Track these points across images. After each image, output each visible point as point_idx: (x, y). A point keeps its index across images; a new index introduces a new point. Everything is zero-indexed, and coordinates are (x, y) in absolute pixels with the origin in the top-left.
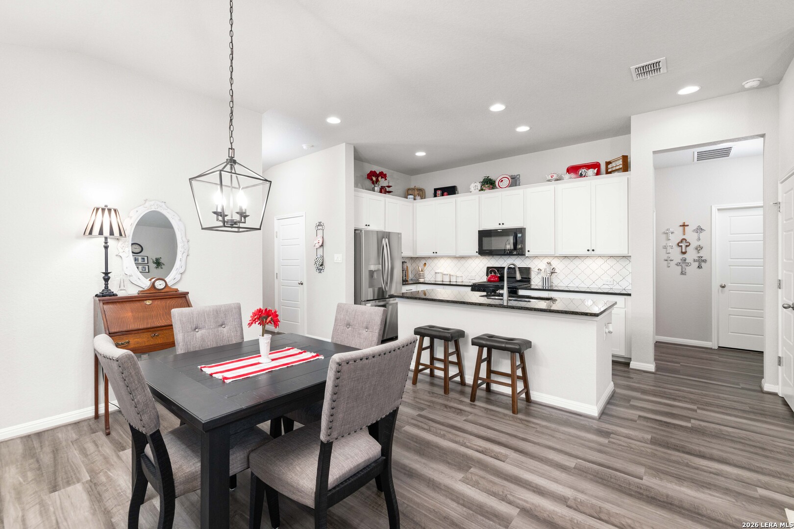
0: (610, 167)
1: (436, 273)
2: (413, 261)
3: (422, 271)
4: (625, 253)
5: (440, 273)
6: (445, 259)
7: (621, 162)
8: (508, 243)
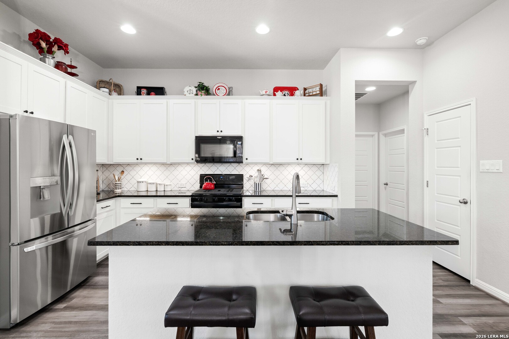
0: (308, 92)
1: (138, 182)
2: (105, 169)
3: (119, 180)
4: (323, 161)
5: (144, 183)
6: (150, 166)
7: (318, 89)
8: (228, 150)
